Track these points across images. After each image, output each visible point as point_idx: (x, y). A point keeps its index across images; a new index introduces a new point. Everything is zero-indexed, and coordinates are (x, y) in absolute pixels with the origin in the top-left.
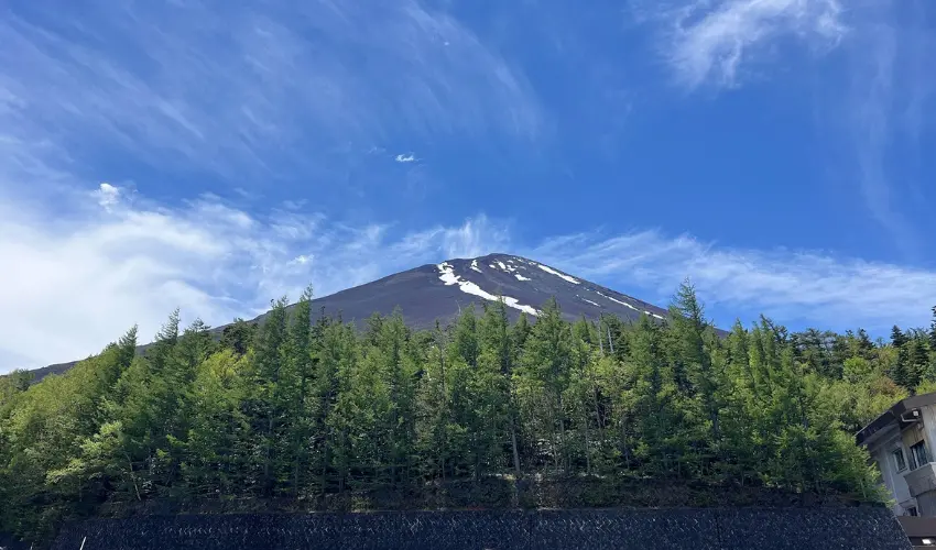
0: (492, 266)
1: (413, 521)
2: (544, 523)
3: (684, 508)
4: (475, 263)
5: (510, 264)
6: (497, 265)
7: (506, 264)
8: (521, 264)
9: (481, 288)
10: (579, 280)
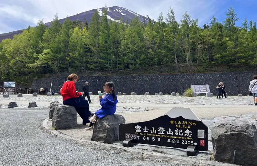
0: (114, 10)
1: (148, 77)
2: (187, 77)
3: (226, 72)
4: (109, 9)
5: (119, 10)
6: (115, 10)
7: (118, 9)
8: (123, 10)
9: (111, 17)
10: (140, 15)
